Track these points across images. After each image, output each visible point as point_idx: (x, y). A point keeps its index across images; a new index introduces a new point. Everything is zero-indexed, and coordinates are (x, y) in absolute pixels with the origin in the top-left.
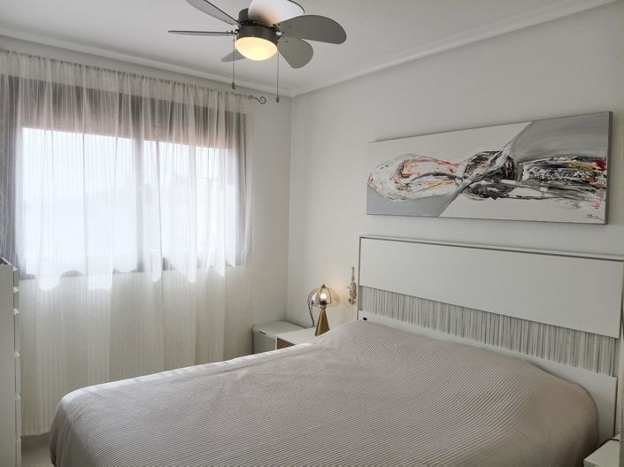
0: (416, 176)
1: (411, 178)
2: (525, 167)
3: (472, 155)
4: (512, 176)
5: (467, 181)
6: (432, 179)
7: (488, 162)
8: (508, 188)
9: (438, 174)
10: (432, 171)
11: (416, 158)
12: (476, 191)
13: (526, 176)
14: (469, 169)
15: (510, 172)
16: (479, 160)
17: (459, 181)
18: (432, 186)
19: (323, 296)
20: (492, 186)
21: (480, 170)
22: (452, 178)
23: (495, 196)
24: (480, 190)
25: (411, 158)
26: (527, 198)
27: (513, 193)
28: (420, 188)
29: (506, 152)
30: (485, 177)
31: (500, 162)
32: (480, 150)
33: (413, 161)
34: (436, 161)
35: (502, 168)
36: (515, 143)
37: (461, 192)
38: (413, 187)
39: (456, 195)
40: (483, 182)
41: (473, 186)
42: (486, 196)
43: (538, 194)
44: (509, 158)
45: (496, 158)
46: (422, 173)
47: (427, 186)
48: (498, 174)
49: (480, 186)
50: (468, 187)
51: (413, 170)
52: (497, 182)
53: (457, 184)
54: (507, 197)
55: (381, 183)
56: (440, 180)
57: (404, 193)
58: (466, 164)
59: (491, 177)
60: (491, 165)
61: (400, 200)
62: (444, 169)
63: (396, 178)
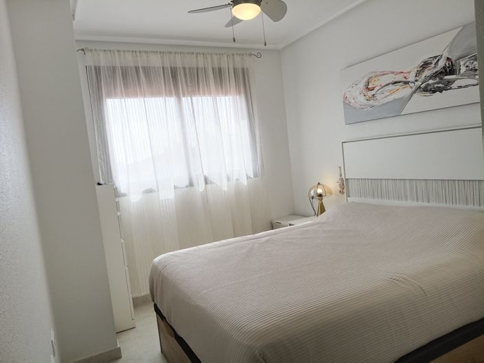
0: (379, 87)
1: (376, 90)
2: (462, 63)
3: (420, 62)
4: (452, 72)
5: (418, 83)
6: (391, 87)
7: (433, 65)
8: (450, 82)
9: (395, 83)
10: (391, 81)
11: (378, 73)
12: (425, 90)
13: (463, 69)
14: (418, 73)
15: (450, 69)
16: (425, 65)
17: (412, 85)
18: (392, 92)
19: (320, 191)
20: (438, 83)
21: (427, 73)
22: (406, 83)
23: (440, 90)
24: (429, 88)
25: (374, 75)
26: (466, 86)
27: (455, 85)
28: (383, 95)
29: (446, 55)
30: (431, 77)
31: (442, 63)
32: (425, 58)
33: (376, 76)
34: (393, 73)
35: (444, 68)
36: (451, 46)
37: (415, 92)
38: (378, 96)
39: (412, 95)
40: (431, 82)
41: (423, 86)
42: (434, 92)
43: (474, 82)
44: (448, 59)
45: (438, 60)
46: (384, 84)
47: (388, 94)
48: (441, 73)
49: (428, 85)
50: (420, 87)
51: (377, 83)
52: (441, 79)
53: (411, 87)
54: (451, 89)
55: (354, 99)
56: (397, 86)
57: (371, 102)
58: (416, 70)
59: (436, 76)
60: (435, 67)
61: (369, 109)
62: (400, 78)
63: (364, 92)
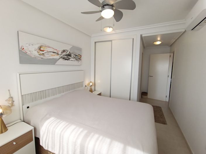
1: (44, 52)
3: (63, 49)
4: (70, 56)
5: (62, 56)
6: (52, 53)
7: (66, 52)
8: (69, 58)
9: (54, 52)
10: (52, 51)
12: (64, 58)
13: (72, 56)
14: (62, 53)
16: (64, 51)
20: (67, 58)
21: (64, 53)
22: (58, 54)
23: (67, 60)
24: (65, 58)
25: (44, 45)
26: (72, 61)
28: (48, 55)
30: (65, 55)
31: (68, 53)
34: (53, 48)
36: (71, 49)
37: (60, 58)
38: (45, 55)
39: (59, 59)
40: (65, 56)
42: (66, 60)
43: (74, 60)
44: (70, 52)
46: (49, 51)
47: (51, 55)
50: (62, 57)
51: (45, 49)
53: (59, 56)
54: (69, 60)
55: (30, 51)
56: (54, 54)
57: (42, 56)
58: (61, 51)
61: (40, 59)
63: (38, 51)
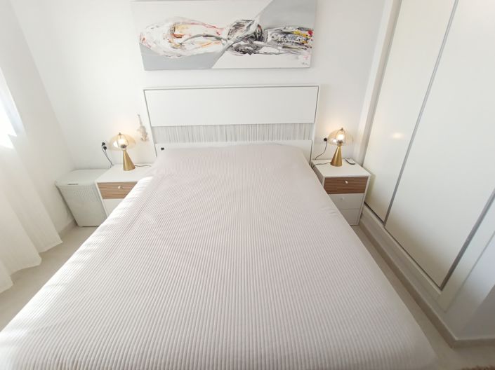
0: (188, 37)
1: (184, 38)
2: (269, 33)
3: (233, 21)
4: (260, 39)
5: (231, 42)
6: (202, 39)
7: (245, 28)
8: (258, 47)
9: (207, 36)
10: (202, 33)
11: (186, 21)
12: (237, 50)
13: (270, 39)
14: (231, 32)
15: (259, 37)
16: (238, 26)
17: (224, 42)
18: (203, 45)
19: (122, 142)
20: (248, 46)
21: (239, 34)
22: (219, 39)
23: (250, 52)
24: (240, 49)
25: (181, 21)
26: (270, 54)
27: (261, 51)
28: (193, 47)
29: (257, 22)
30: (246, 38)
31: (253, 29)
32: (239, 19)
33: (184, 23)
34: (204, 25)
35: (255, 33)
36: (262, 15)
37: (227, 49)
38: (186, 46)
39: (223, 52)
40: (242, 43)
41: (235, 45)
42: (244, 53)
43: (277, 51)
44: (259, 26)
45: (250, 25)
46: (193, 35)
47: (199, 46)
48: (252, 37)
49: (240, 45)
50: (231, 46)
51: (185, 32)
52: (252, 43)
53: (223, 44)
54: (258, 53)
55: (155, 43)
56: (209, 40)
57: (179, 51)
58: (229, 28)
60: (247, 30)
61: (177, 57)
62: (211, 32)
63: (170, 38)
